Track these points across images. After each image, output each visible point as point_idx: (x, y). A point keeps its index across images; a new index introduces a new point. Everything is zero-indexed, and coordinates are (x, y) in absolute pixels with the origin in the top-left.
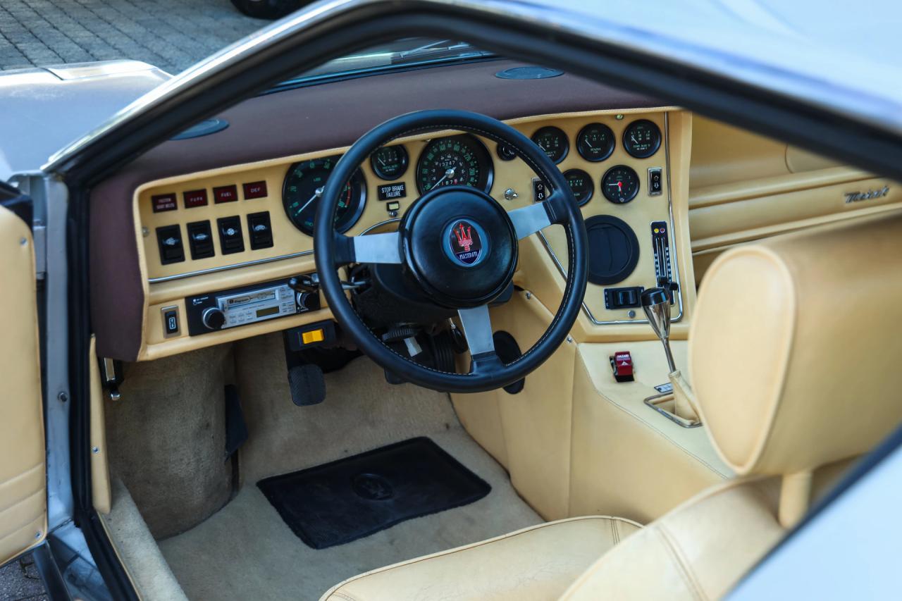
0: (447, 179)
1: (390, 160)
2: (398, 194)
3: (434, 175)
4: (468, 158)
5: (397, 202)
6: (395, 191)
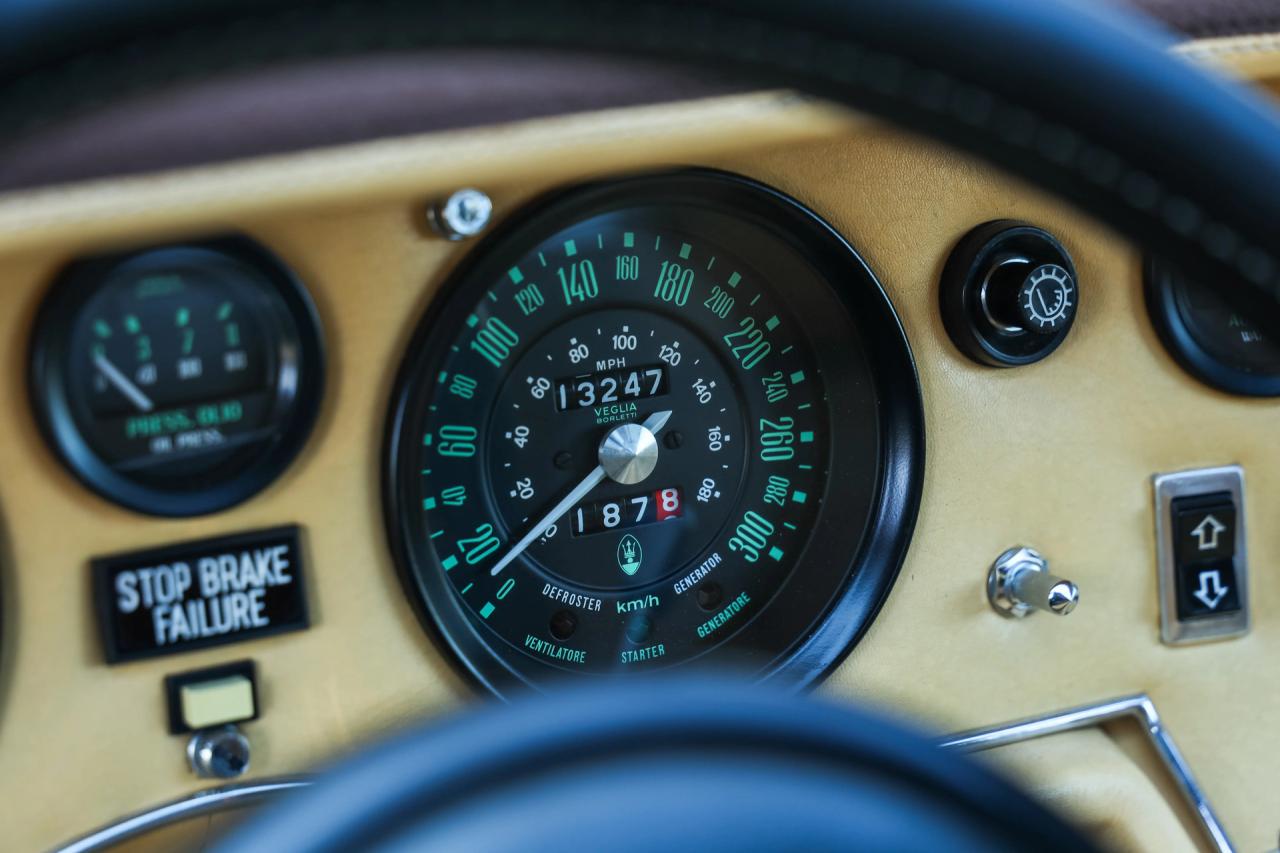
0: (609, 490)
1: (189, 368)
2: (242, 611)
4: (749, 350)
5: (246, 670)
6: (220, 595)
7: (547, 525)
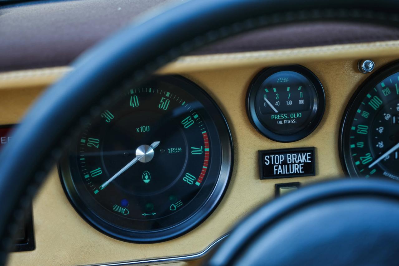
1: (289, 103)
2: (297, 169)
3: (381, 137)
5: (297, 185)
6: (292, 164)
7: (386, 155)
